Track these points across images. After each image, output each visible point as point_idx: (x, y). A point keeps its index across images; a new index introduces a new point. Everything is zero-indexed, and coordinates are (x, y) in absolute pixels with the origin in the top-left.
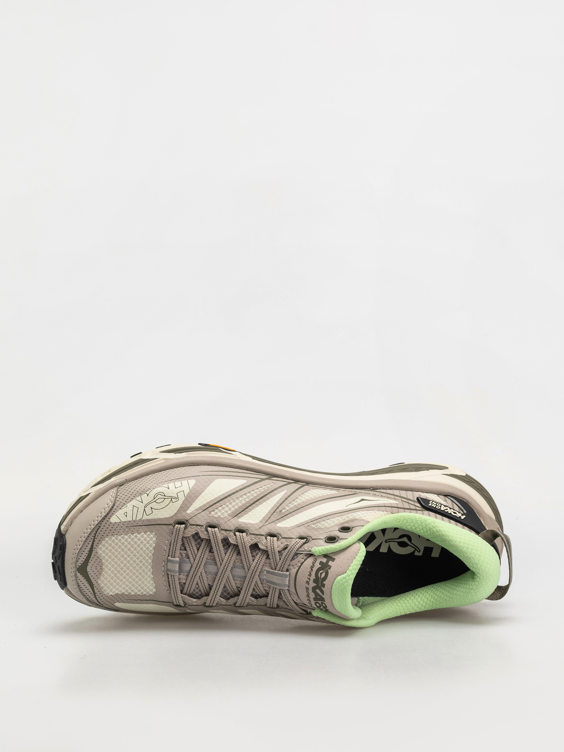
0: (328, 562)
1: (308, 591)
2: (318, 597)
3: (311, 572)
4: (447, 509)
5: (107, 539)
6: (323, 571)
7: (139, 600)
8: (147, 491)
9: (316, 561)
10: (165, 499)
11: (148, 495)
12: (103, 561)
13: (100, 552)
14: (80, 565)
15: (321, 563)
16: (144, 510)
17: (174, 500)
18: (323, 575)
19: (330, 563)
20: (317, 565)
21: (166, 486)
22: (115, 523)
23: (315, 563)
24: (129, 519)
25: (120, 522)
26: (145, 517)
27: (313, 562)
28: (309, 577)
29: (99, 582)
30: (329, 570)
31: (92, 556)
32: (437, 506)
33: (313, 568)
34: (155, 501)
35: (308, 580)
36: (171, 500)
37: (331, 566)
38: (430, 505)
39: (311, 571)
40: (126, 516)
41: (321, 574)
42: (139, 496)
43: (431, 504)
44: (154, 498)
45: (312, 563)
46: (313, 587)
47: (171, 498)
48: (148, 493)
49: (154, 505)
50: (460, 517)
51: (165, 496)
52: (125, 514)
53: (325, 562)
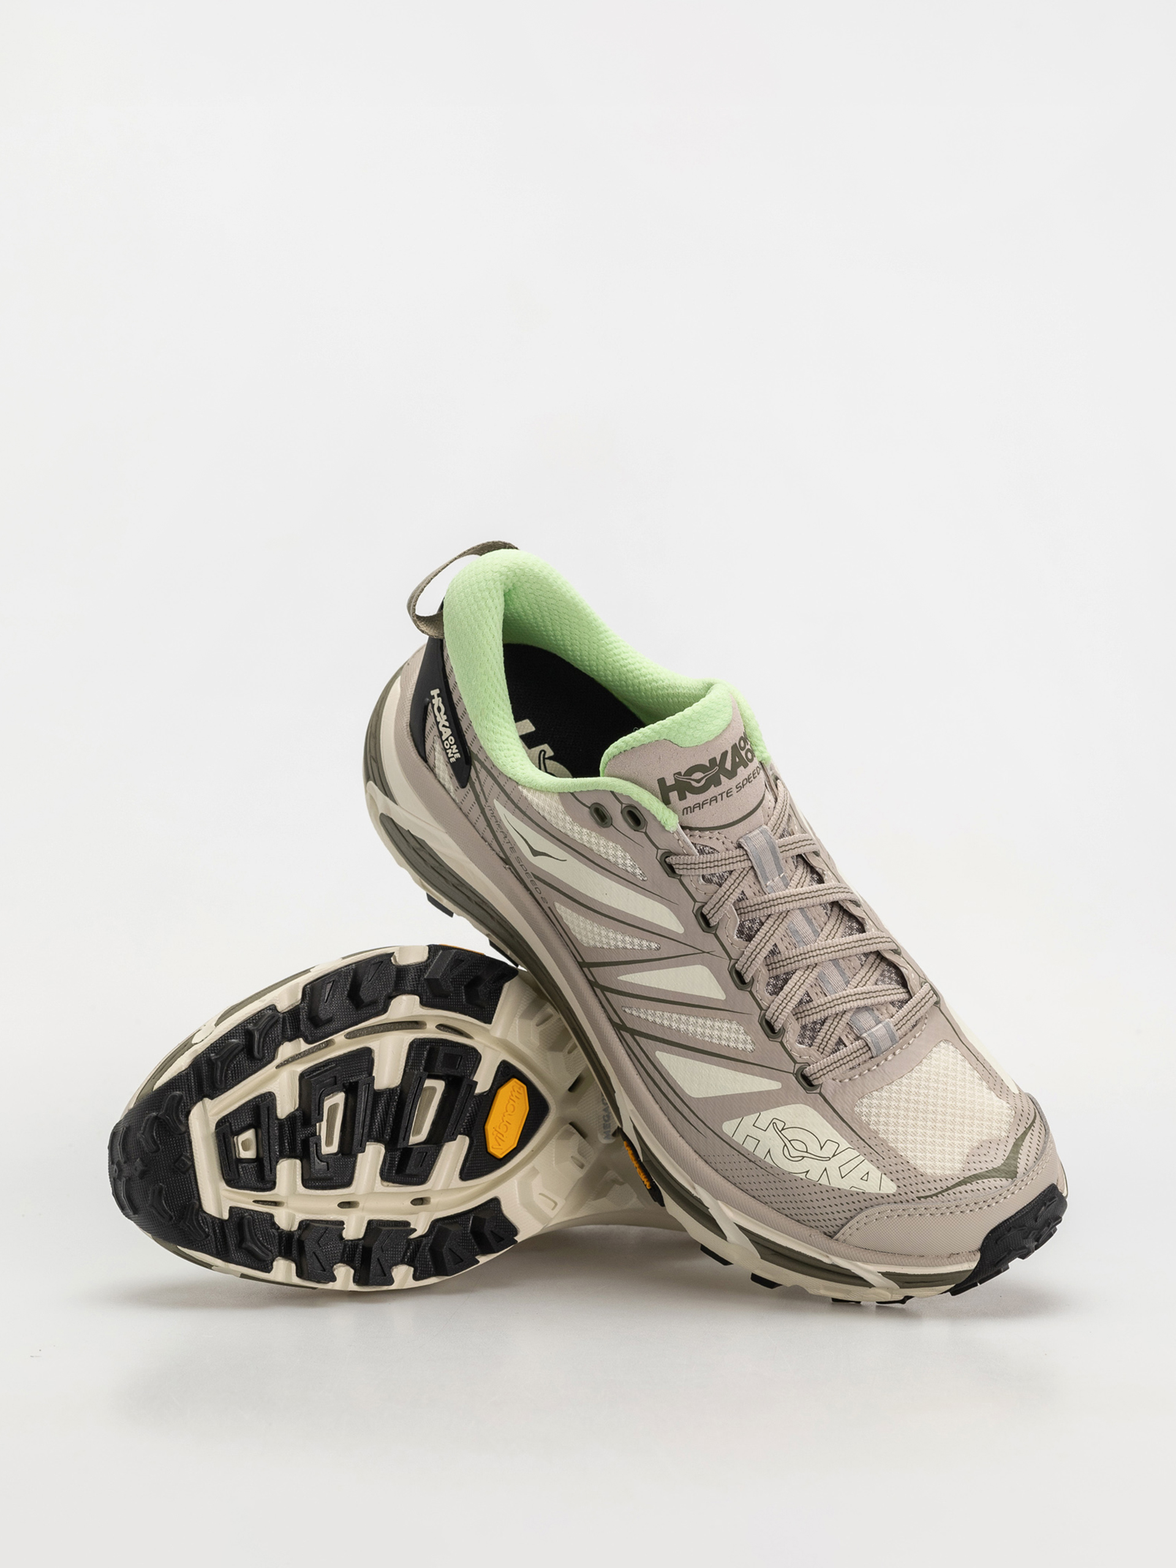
0: (672, 788)
1: (741, 785)
2: (737, 760)
3: (709, 801)
4: (444, 726)
5: (929, 1171)
6: (692, 782)
7: (978, 1060)
8: (802, 1179)
9: (687, 808)
10: (790, 1141)
11: (807, 1172)
12: (967, 1151)
13: (958, 1166)
14: (1004, 1179)
15: (682, 797)
16: (834, 1156)
17: (780, 1125)
18: (698, 775)
19: (670, 782)
20: (692, 799)
21: (768, 1159)
22: (892, 1180)
23: (690, 807)
24: (867, 1166)
25: (885, 1174)
26: (844, 1144)
27: (691, 812)
28: (719, 798)
29: (1004, 1134)
30: (683, 774)
31: (974, 1172)
32: (451, 745)
33: (699, 804)
34: (807, 1152)
35: (725, 795)
36: (783, 1129)
37: (674, 774)
38: (458, 755)
39: (707, 803)
40: (868, 1173)
41: (698, 781)
42: (820, 1184)
43: (455, 755)
44: (804, 1157)
45: (694, 811)
46: (730, 779)
47: (780, 1132)
48: (803, 1176)
49: (814, 1148)
50: (439, 695)
51: (786, 1145)
52: (865, 1178)
53: (676, 792)
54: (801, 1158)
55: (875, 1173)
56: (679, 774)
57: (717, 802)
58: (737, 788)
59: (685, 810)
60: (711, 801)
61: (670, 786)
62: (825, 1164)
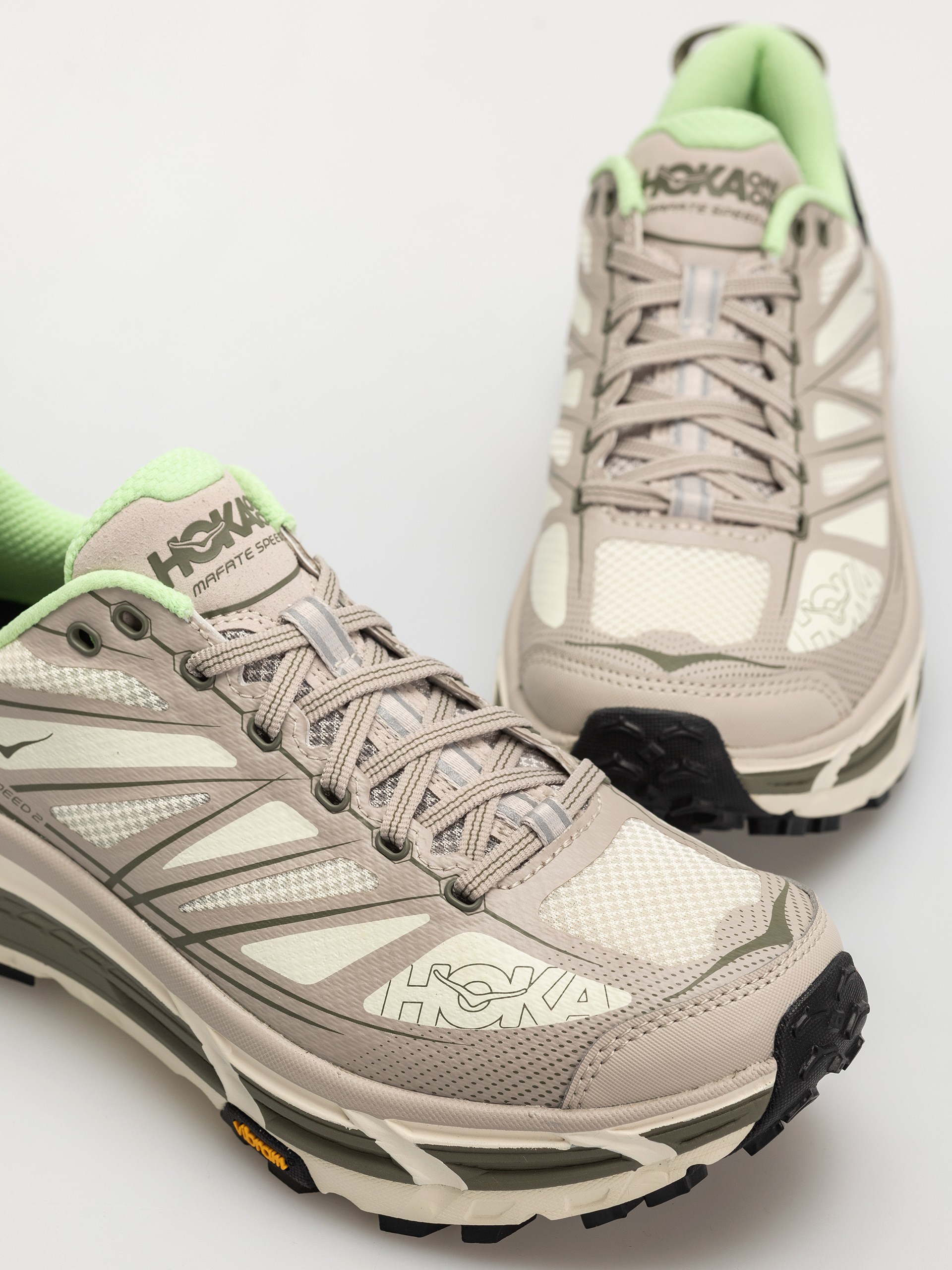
0: (170, 564)
1: (263, 544)
3: (224, 568)
5: (670, 962)
6: (194, 547)
8: (496, 1032)
9: (198, 585)
10: (464, 987)
11: (501, 1019)
13: (709, 946)
14: (777, 946)
15: (187, 571)
16: (531, 984)
17: (444, 971)
18: (199, 537)
20: (201, 570)
21: (442, 1024)
22: (622, 989)
23: (202, 582)
24: (581, 983)
25: (610, 984)
26: (540, 965)
27: (205, 589)
28: (237, 561)
30: (179, 540)
31: (731, 949)
33: (212, 574)
34: (492, 993)
35: (243, 557)
36: (450, 975)
37: (168, 543)
39: (223, 571)
40: (585, 991)
41: (202, 544)
42: (523, 1029)
44: (489, 1001)
45: (208, 586)
47: (447, 979)
48: (496, 1027)
49: (500, 984)
51: (460, 994)
52: (584, 998)
53: (177, 567)
54: (485, 1004)
55: (595, 988)
56: (174, 540)
57: (235, 568)
58: (258, 548)
59: (197, 588)
60: (227, 568)
61: (167, 561)
62: (522, 1000)
